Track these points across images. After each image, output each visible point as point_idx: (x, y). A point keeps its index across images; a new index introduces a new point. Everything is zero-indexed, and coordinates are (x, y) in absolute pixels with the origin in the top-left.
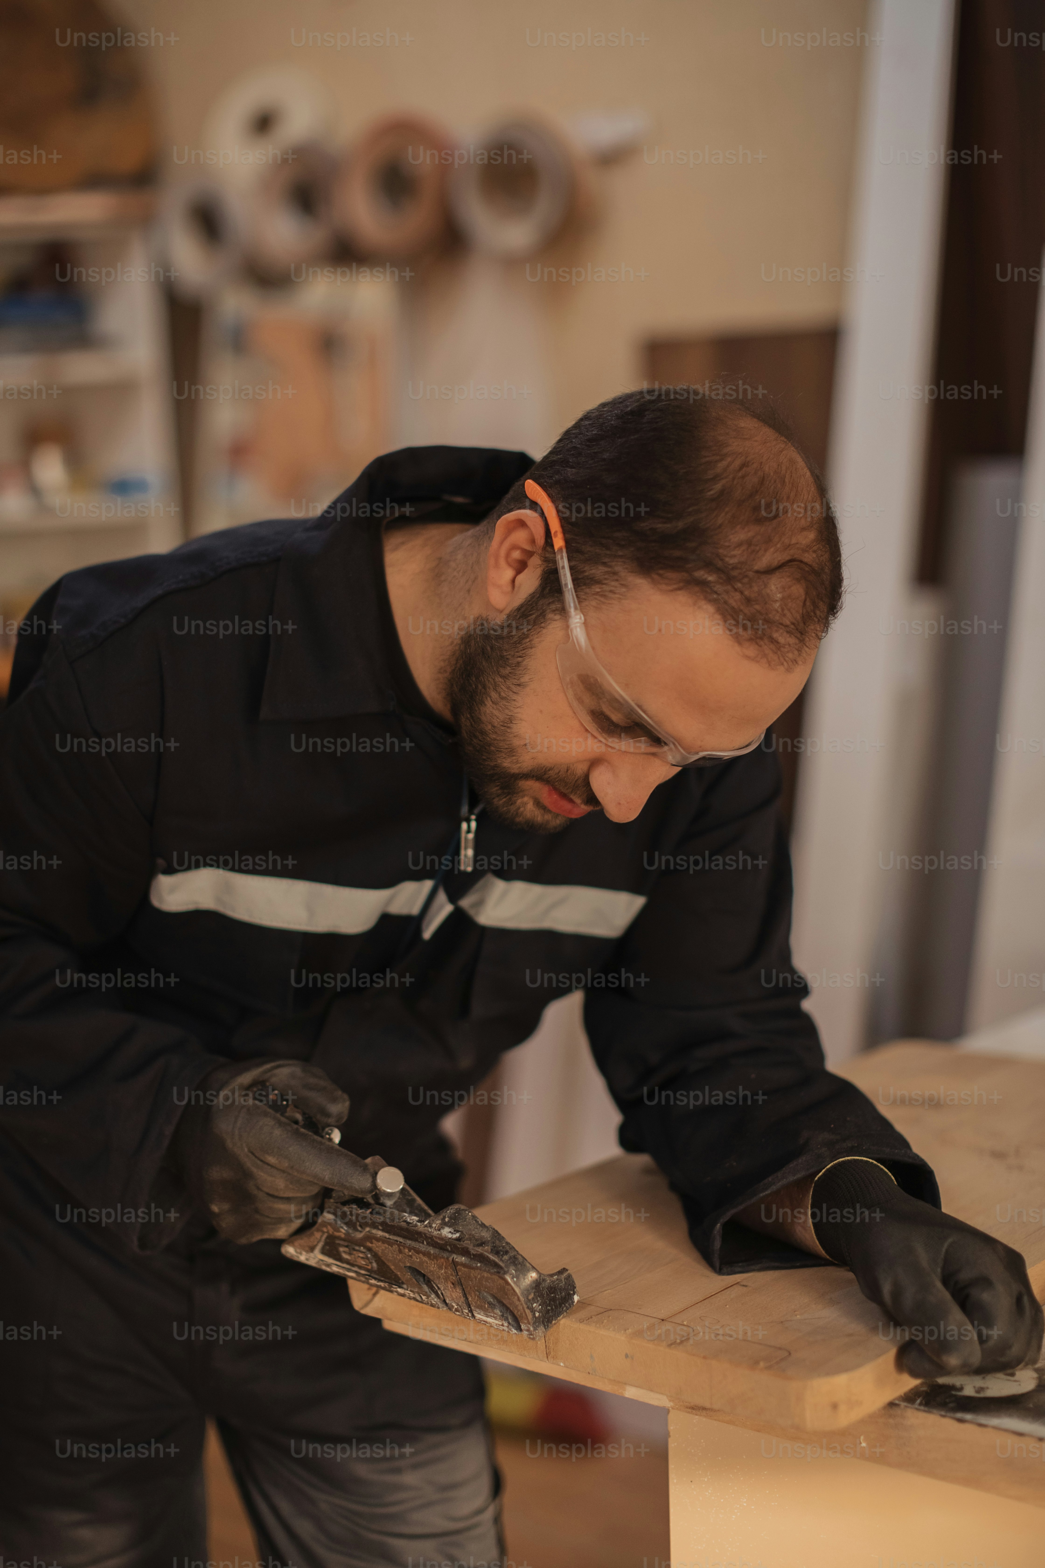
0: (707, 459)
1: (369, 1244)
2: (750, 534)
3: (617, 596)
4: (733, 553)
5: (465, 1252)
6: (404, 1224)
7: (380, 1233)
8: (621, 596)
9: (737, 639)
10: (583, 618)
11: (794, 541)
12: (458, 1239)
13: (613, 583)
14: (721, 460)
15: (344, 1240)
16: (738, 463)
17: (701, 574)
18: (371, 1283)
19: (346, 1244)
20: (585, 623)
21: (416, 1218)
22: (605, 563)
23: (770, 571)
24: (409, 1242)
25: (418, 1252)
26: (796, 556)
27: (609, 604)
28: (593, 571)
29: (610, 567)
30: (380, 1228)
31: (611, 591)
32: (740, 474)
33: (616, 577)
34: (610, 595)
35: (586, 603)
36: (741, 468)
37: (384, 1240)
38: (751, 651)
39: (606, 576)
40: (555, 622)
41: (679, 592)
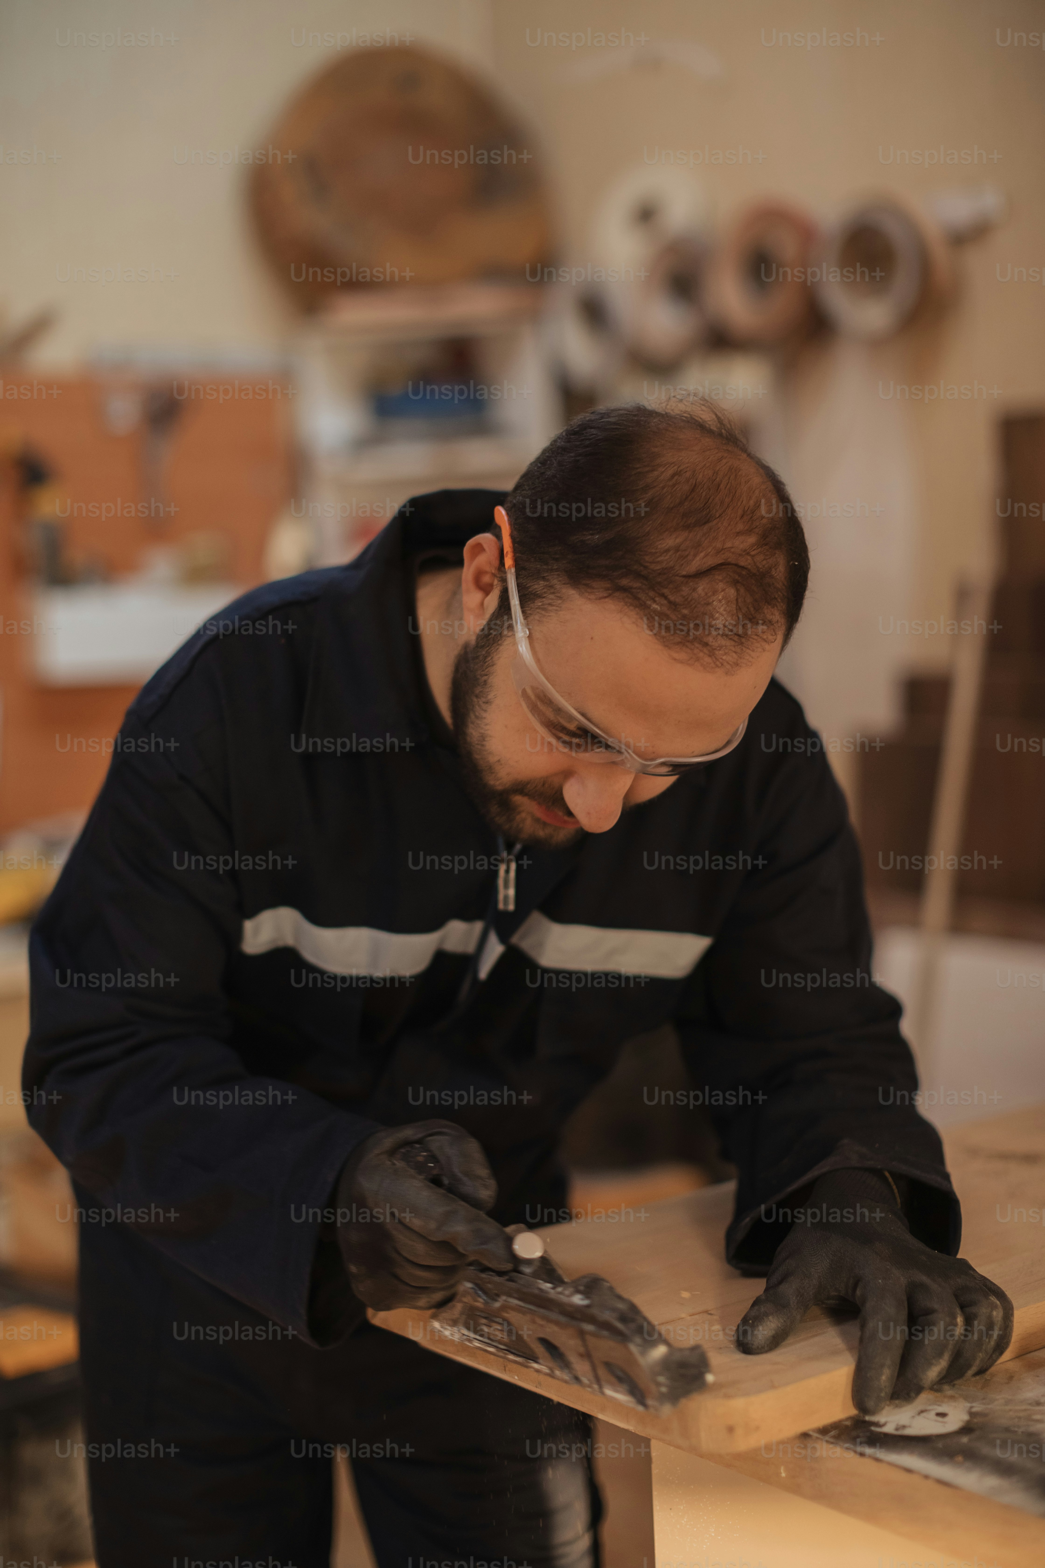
0: (639, 470)
1: (506, 1315)
2: (678, 541)
3: (554, 608)
4: (659, 559)
5: (592, 1320)
6: (536, 1291)
7: (515, 1302)
8: (557, 608)
9: (666, 643)
10: (528, 632)
11: (728, 545)
12: (588, 1306)
13: (552, 596)
14: (653, 471)
15: (482, 1311)
16: (670, 472)
17: (625, 582)
18: (509, 1358)
19: (486, 1315)
20: (530, 637)
21: (549, 1285)
22: (544, 577)
23: (700, 574)
24: (542, 1311)
25: (549, 1320)
26: (729, 560)
27: (549, 616)
28: (536, 586)
29: (548, 580)
30: (516, 1295)
31: (550, 604)
32: (671, 483)
33: (552, 591)
34: (550, 608)
35: (532, 617)
36: (673, 476)
37: (517, 1309)
38: (682, 655)
39: (545, 590)
40: (509, 638)
41: (607, 600)
